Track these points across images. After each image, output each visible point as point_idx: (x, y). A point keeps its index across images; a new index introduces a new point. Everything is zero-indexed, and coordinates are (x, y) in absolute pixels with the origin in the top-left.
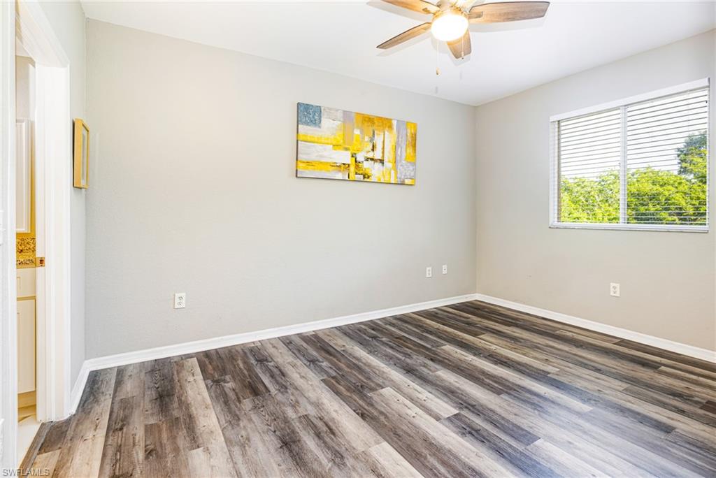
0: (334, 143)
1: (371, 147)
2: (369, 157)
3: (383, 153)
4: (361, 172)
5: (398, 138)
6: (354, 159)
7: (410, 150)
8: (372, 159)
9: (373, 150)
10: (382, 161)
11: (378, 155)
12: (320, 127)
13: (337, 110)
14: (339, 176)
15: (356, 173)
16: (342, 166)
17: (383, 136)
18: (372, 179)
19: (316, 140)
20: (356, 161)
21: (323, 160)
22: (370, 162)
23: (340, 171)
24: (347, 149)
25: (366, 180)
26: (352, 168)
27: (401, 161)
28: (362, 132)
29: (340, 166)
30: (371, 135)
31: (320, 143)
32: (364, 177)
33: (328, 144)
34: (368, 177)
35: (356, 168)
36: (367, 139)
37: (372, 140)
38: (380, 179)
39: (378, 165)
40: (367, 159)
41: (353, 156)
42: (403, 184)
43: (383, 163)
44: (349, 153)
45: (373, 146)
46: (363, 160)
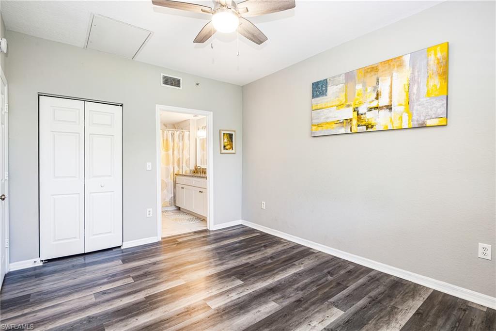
0: (338, 103)
1: (375, 95)
2: (372, 106)
3: (391, 97)
4: (363, 124)
5: (413, 73)
6: (356, 113)
7: (436, 82)
8: (376, 108)
9: (377, 98)
10: (389, 107)
11: (384, 101)
12: (326, 95)
13: (340, 76)
14: (342, 131)
15: (359, 126)
16: (345, 121)
17: (390, 80)
18: (375, 128)
19: (324, 106)
20: (358, 114)
21: (329, 120)
22: (374, 111)
23: (343, 126)
24: (348, 106)
25: (369, 130)
26: (354, 122)
27: (418, 100)
28: (364, 85)
29: (343, 122)
30: (375, 84)
31: (327, 107)
32: (367, 128)
33: (332, 106)
34: (372, 127)
35: (358, 121)
36: (369, 89)
37: (375, 88)
38: (387, 127)
39: (384, 113)
40: (370, 110)
41: (355, 111)
42: (423, 126)
43: (391, 109)
44: (351, 109)
45: (377, 95)
46: (365, 111)
